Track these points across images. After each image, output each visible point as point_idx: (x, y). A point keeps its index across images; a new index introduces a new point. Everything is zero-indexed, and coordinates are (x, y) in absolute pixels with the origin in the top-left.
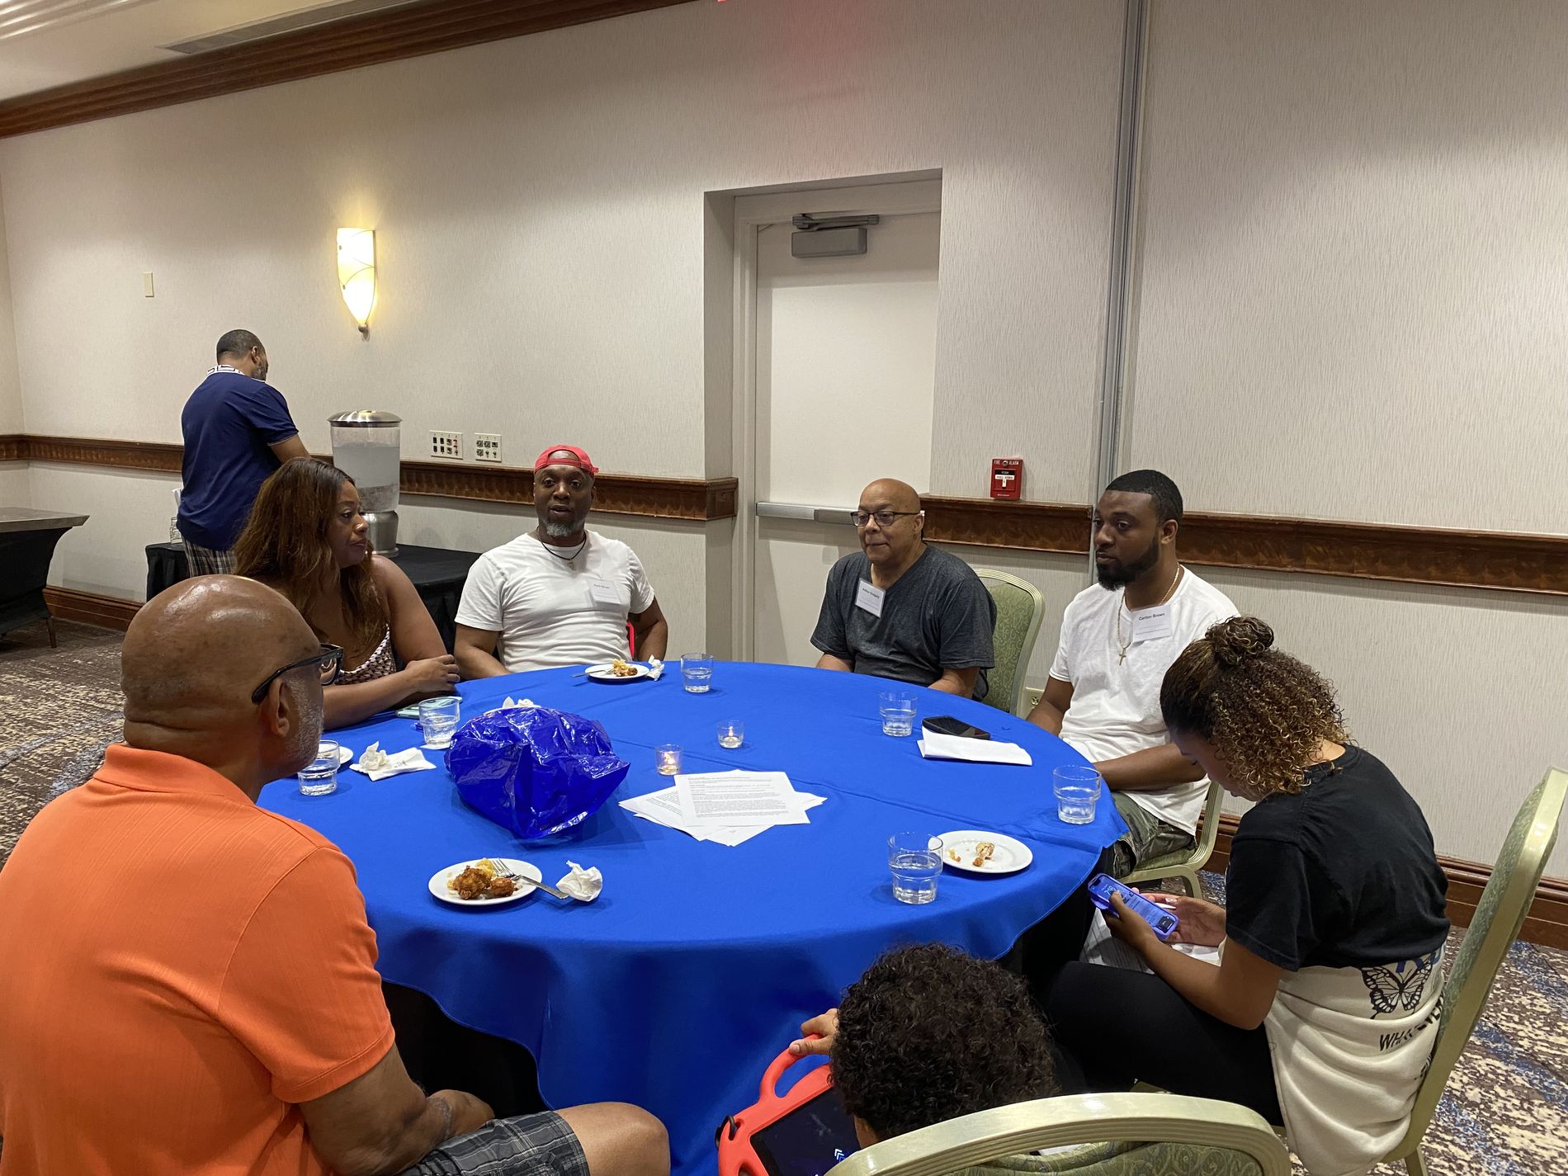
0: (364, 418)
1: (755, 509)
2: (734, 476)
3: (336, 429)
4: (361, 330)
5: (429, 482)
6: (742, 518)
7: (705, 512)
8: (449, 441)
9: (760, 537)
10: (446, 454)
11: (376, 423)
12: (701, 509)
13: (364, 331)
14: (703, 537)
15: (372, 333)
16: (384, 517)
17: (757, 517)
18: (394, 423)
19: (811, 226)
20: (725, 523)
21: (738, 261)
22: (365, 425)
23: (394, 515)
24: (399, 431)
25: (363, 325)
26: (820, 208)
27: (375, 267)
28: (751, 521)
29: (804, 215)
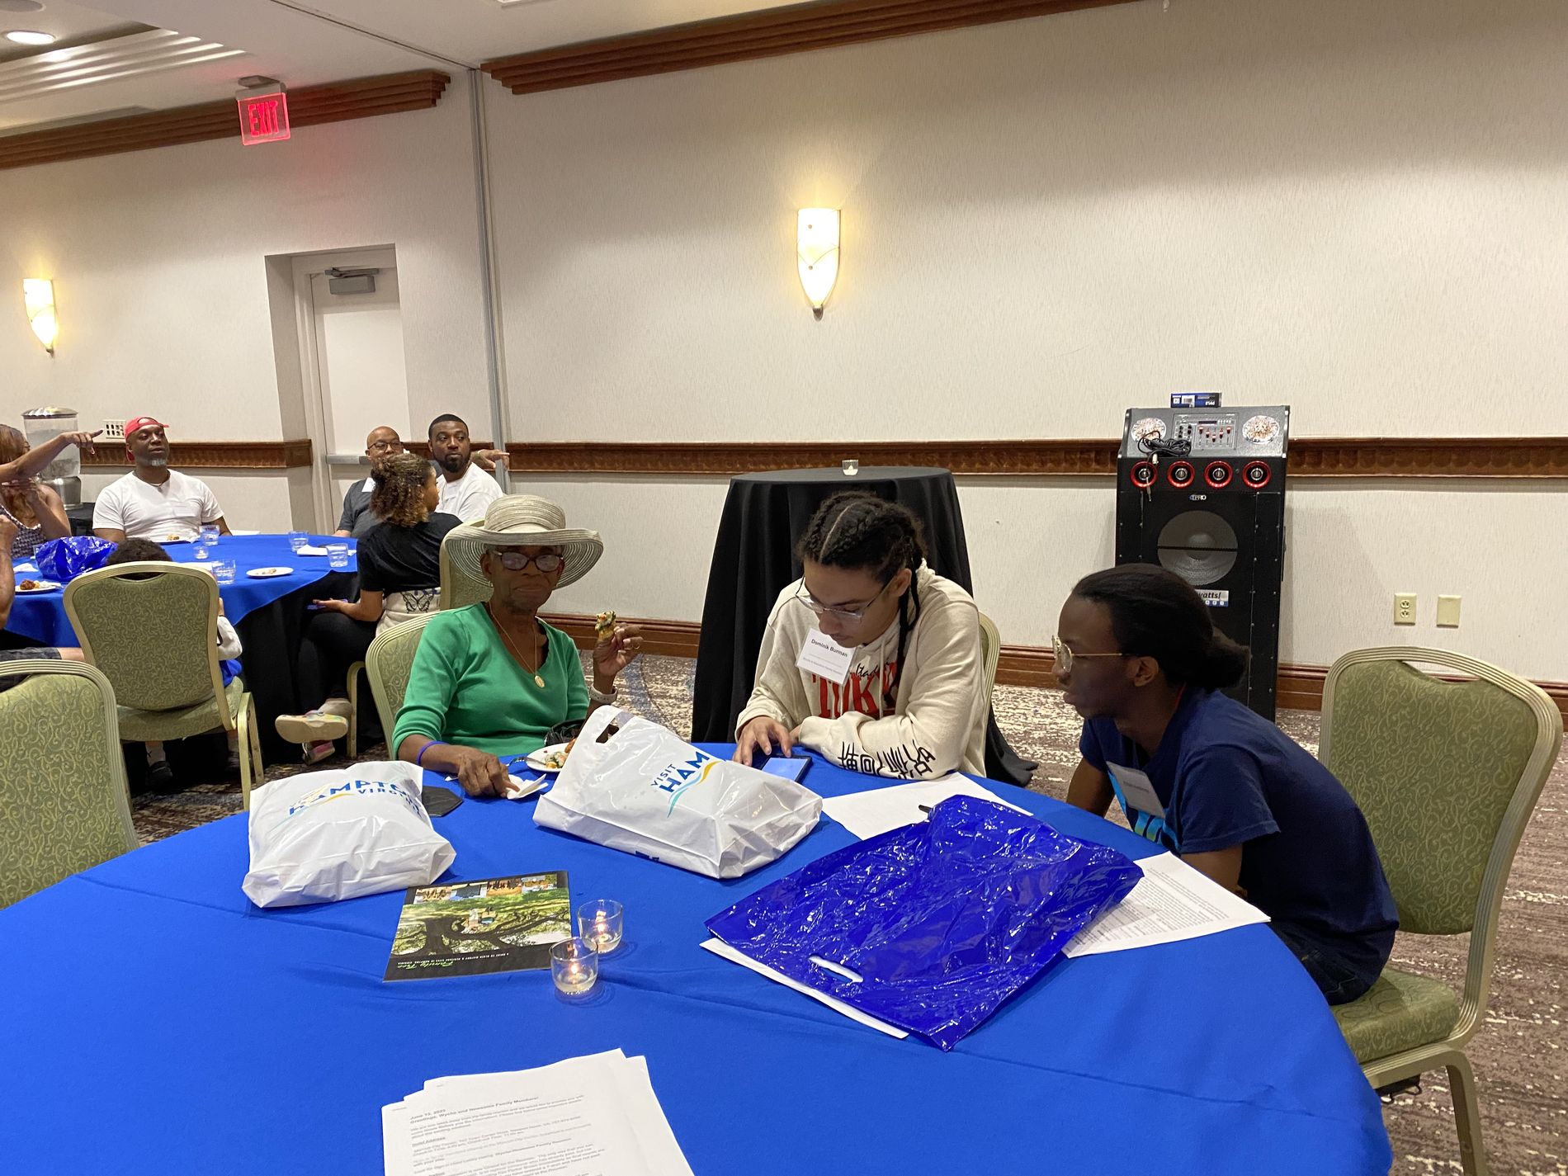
0: (48, 412)
1: (327, 460)
2: (309, 438)
3: (28, 421)
4: (48, 351)
5: (106, 457)
6: (317, 466)
7: (285, 463)
8: (117, 426)
9: (333, 479)
10: (116, 436)
11: (57, 416)
12: (282, 460)
13: (51, 351)
14: (286, 479)
15: (56, 353)
16: (69, 481)
17: (330, 466)
18: (72, 415)
19: (341, 275)
20: (304, 470)
21: (297, 298)
22: (49, 417)
23: (78, 480)
24: (76, 422)
25: (49, 348)
26: (344, 264)
27: (55, 306)
28: (326, 470)
29: (334, 269)
